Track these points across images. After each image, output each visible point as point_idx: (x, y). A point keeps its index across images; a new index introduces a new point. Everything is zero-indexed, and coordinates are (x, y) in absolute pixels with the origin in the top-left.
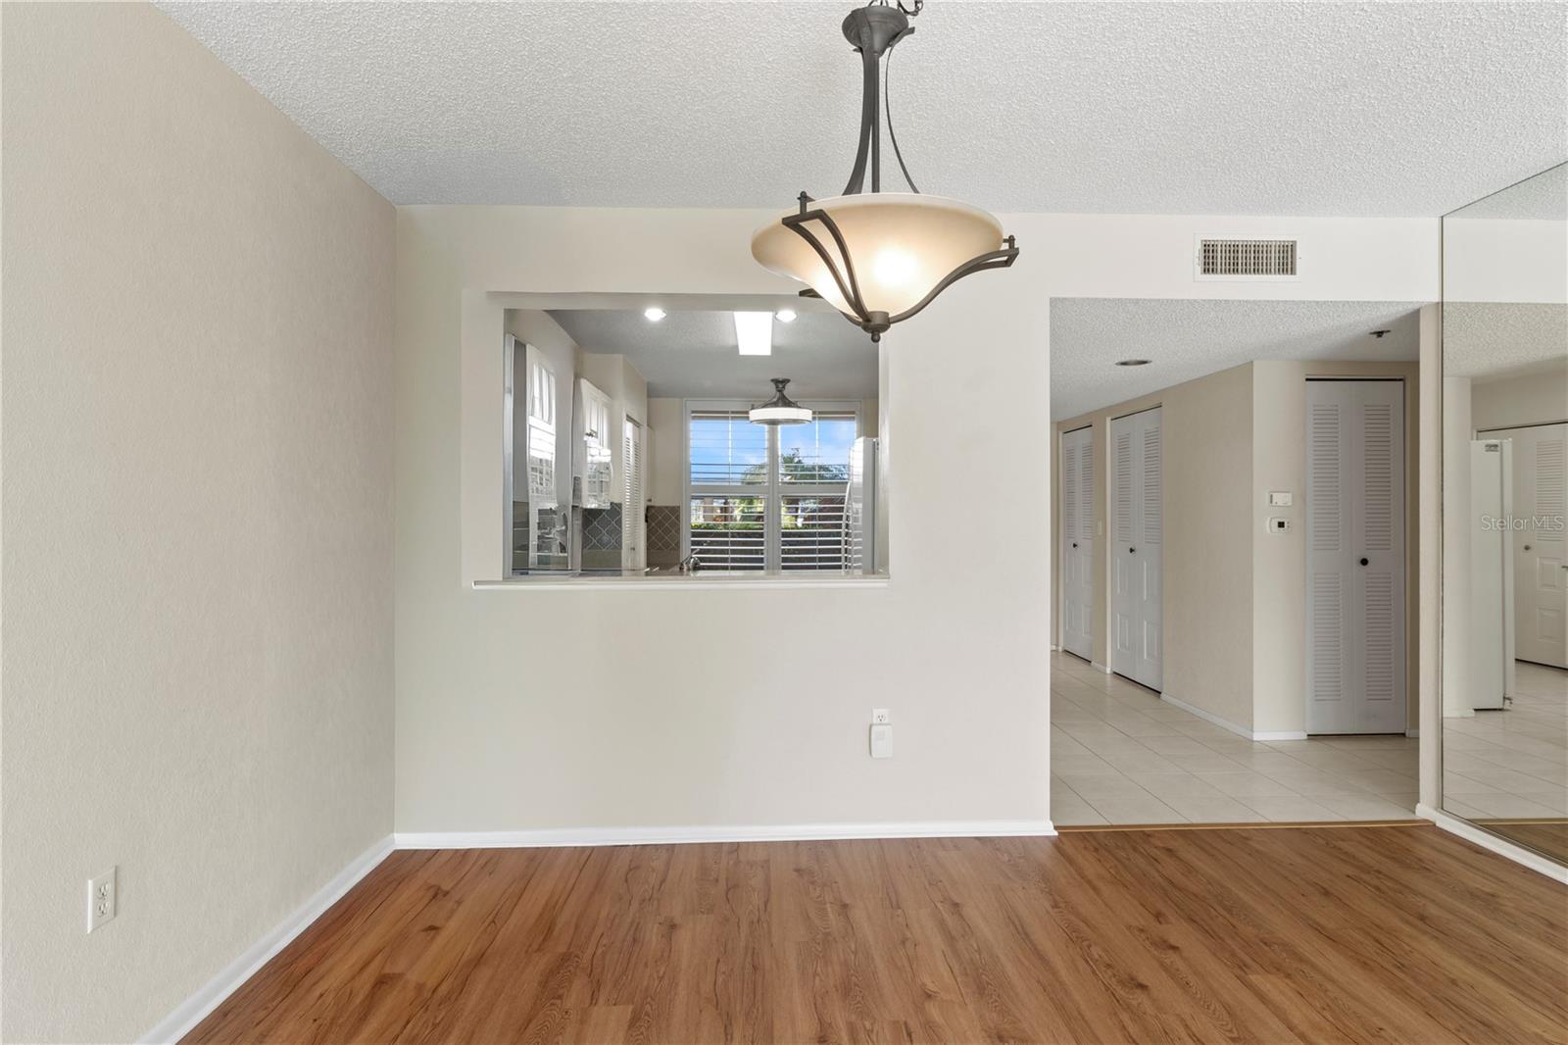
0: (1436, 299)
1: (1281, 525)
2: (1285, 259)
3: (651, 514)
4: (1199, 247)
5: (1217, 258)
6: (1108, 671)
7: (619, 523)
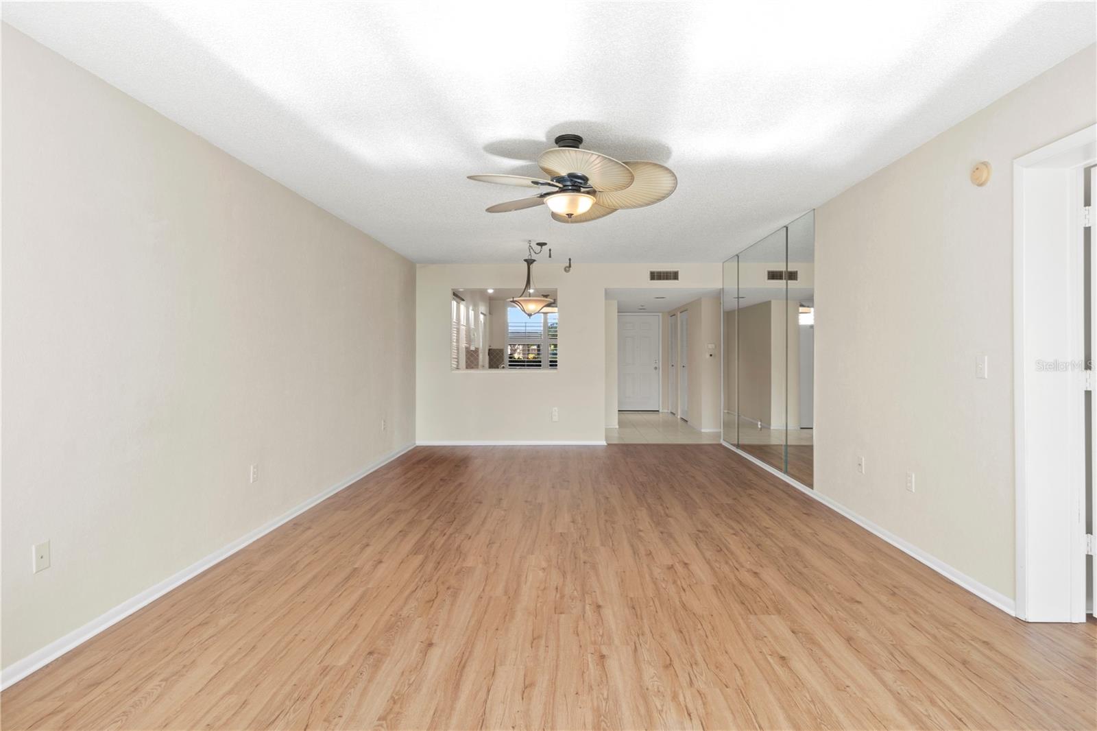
0: (722, 287)
1: (711, 355)
2: (675, 276)
3: (491, 352)
4: (649, 273)
5: (655, 276)
6: (679, 417)
7: (478, 355)
